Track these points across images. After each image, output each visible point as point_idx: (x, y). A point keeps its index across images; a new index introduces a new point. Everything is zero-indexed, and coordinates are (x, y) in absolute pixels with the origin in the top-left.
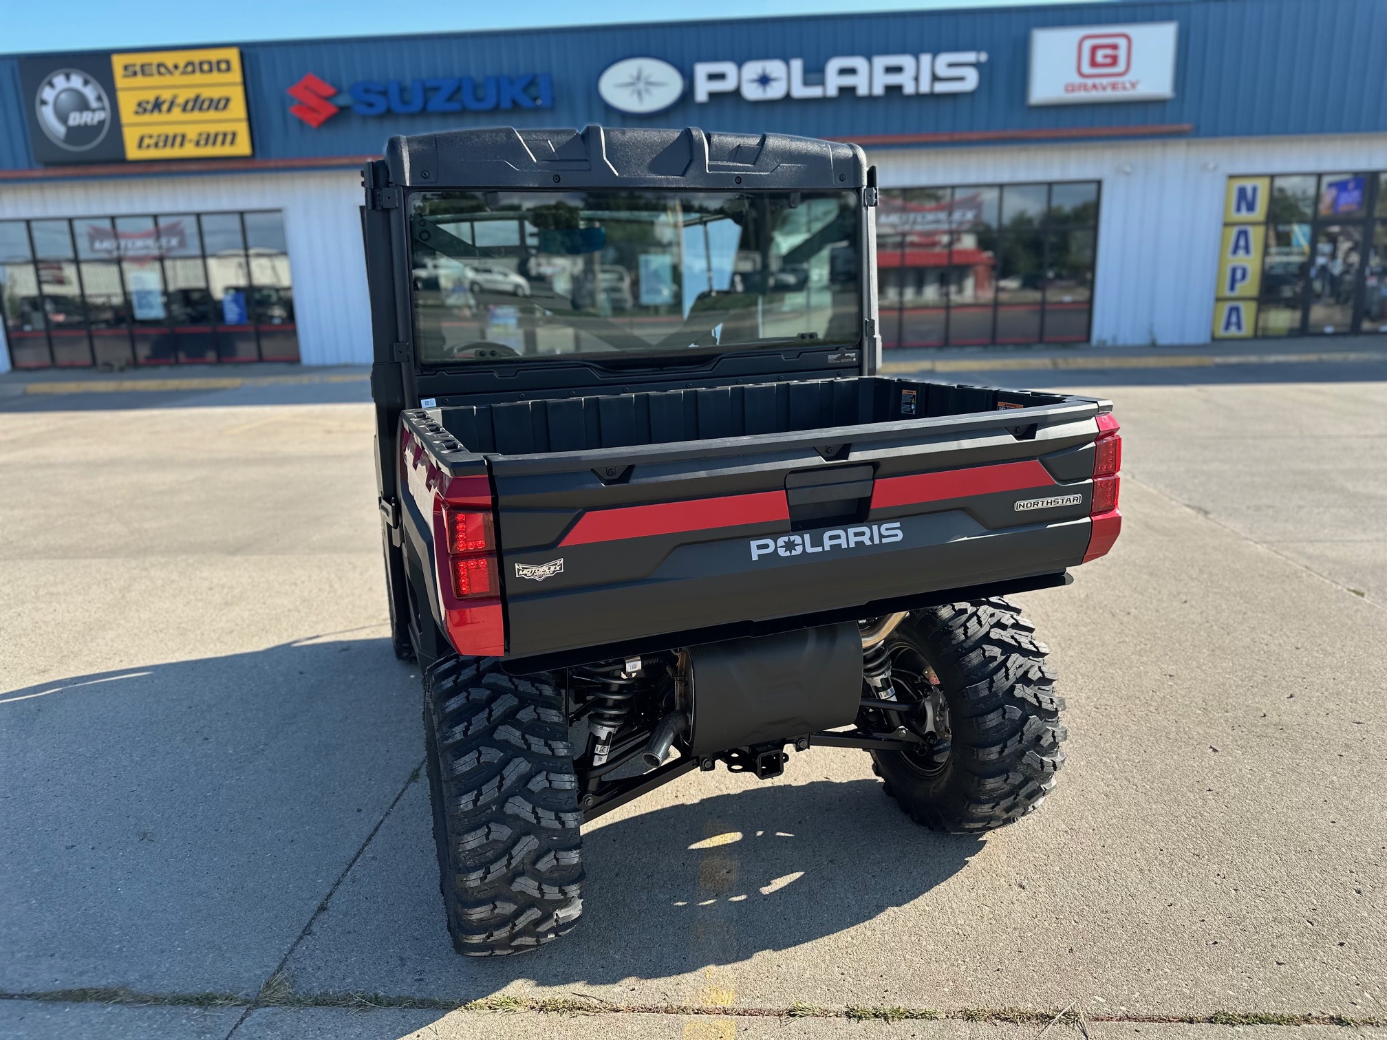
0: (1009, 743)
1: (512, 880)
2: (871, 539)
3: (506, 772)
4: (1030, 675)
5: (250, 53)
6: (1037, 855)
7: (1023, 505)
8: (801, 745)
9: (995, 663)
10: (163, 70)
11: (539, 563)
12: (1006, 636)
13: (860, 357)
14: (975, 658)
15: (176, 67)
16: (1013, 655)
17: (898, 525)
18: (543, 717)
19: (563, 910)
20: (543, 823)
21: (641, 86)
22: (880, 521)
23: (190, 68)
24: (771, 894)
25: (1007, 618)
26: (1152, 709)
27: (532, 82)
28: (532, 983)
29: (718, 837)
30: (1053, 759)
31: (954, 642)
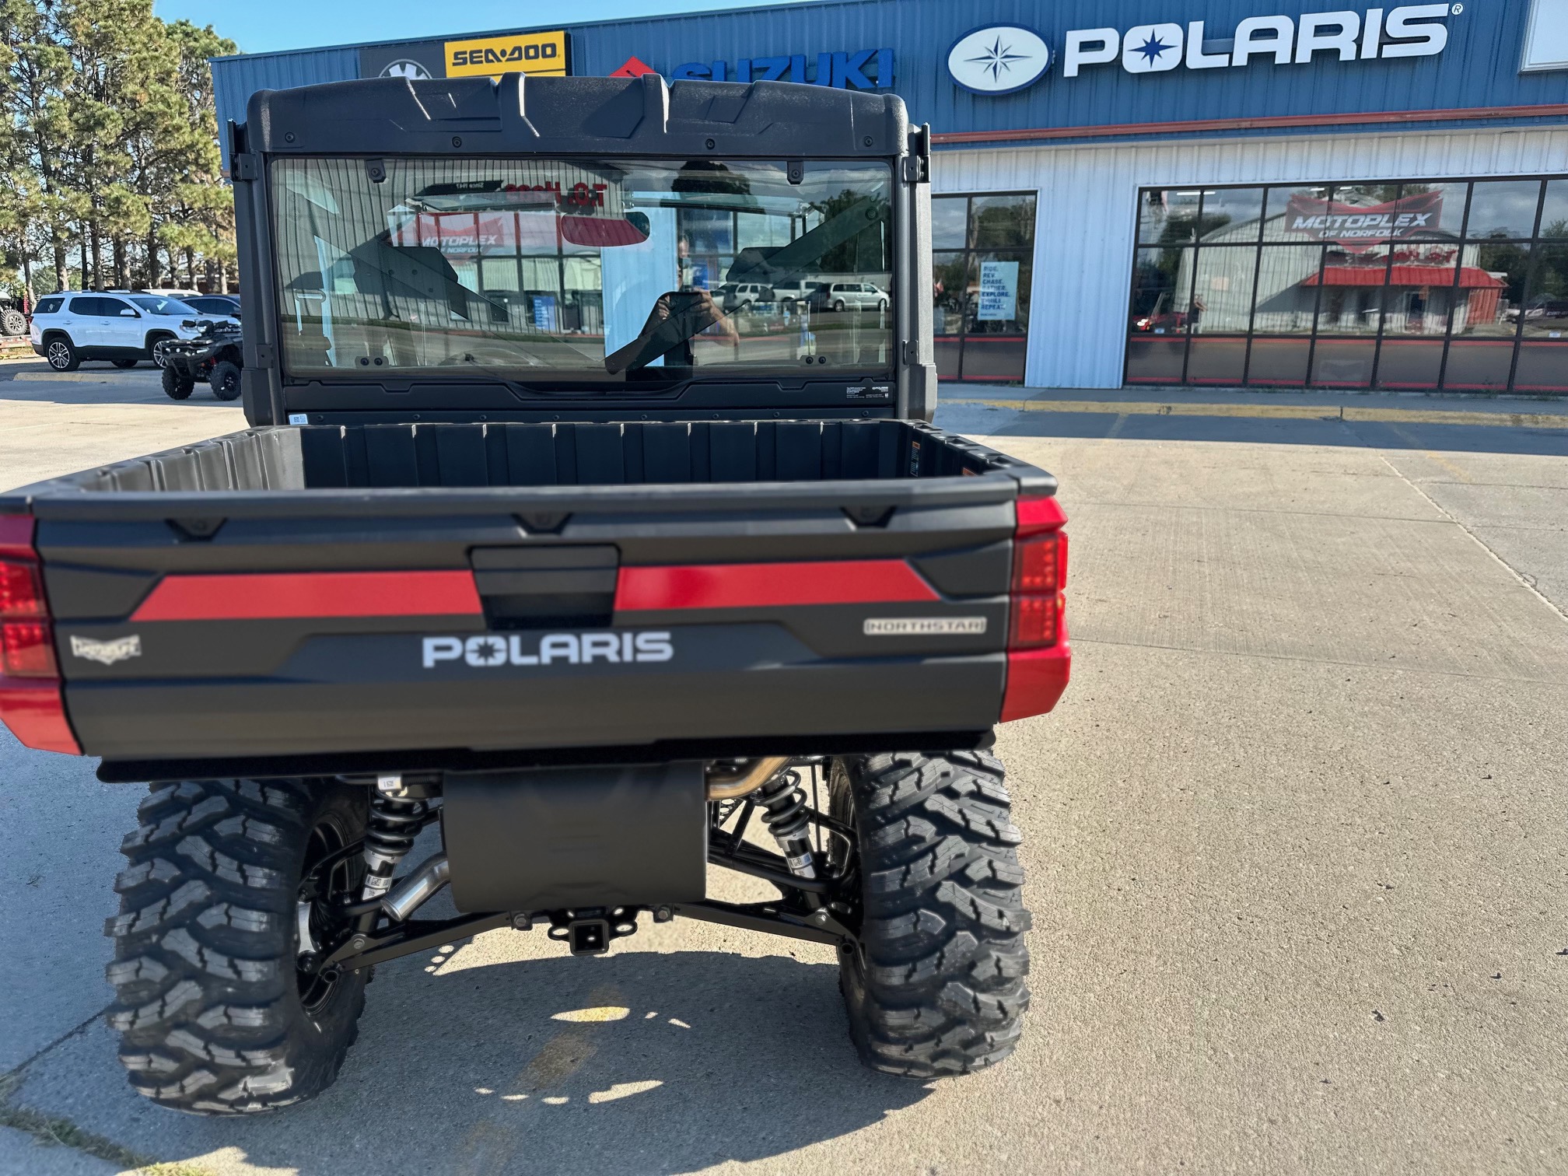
0: (919, 966)
1: (167, 1031)
2: (620, 652)
3: (174, 896)
4: (969, 872)
5: (573, 35)
6: (990, 1128)
7: (876, 627)
8: (661, 914)
9: (923, 846)
10: (491, 57)
11: (105, 638)
12: (949, 808)
13: (895, 392)
14: (892, 834)
15: (503, 53)
16: (950, 838)
17: (666, 636)
18: (250, 833)
19: (257, 1079)
20: (210, 969)
21: (998, 59)
22: (636, 629)
23: (516, 55)
24: (600, 1103)
25: (964, 782)
26: (1323, 934)
27: (871, 58)
28: (242, 1155)
29: (598, 1010)
30: (1000, 998)
31: (873, 806)
